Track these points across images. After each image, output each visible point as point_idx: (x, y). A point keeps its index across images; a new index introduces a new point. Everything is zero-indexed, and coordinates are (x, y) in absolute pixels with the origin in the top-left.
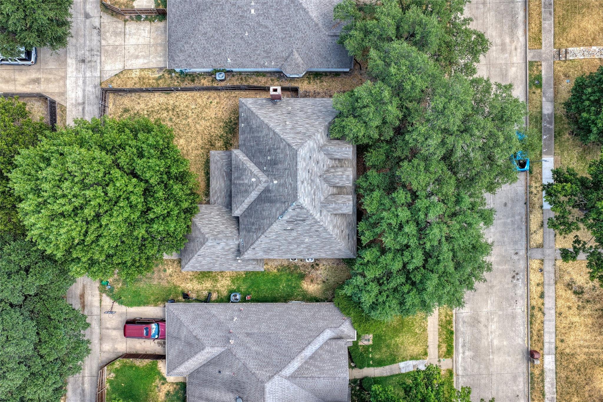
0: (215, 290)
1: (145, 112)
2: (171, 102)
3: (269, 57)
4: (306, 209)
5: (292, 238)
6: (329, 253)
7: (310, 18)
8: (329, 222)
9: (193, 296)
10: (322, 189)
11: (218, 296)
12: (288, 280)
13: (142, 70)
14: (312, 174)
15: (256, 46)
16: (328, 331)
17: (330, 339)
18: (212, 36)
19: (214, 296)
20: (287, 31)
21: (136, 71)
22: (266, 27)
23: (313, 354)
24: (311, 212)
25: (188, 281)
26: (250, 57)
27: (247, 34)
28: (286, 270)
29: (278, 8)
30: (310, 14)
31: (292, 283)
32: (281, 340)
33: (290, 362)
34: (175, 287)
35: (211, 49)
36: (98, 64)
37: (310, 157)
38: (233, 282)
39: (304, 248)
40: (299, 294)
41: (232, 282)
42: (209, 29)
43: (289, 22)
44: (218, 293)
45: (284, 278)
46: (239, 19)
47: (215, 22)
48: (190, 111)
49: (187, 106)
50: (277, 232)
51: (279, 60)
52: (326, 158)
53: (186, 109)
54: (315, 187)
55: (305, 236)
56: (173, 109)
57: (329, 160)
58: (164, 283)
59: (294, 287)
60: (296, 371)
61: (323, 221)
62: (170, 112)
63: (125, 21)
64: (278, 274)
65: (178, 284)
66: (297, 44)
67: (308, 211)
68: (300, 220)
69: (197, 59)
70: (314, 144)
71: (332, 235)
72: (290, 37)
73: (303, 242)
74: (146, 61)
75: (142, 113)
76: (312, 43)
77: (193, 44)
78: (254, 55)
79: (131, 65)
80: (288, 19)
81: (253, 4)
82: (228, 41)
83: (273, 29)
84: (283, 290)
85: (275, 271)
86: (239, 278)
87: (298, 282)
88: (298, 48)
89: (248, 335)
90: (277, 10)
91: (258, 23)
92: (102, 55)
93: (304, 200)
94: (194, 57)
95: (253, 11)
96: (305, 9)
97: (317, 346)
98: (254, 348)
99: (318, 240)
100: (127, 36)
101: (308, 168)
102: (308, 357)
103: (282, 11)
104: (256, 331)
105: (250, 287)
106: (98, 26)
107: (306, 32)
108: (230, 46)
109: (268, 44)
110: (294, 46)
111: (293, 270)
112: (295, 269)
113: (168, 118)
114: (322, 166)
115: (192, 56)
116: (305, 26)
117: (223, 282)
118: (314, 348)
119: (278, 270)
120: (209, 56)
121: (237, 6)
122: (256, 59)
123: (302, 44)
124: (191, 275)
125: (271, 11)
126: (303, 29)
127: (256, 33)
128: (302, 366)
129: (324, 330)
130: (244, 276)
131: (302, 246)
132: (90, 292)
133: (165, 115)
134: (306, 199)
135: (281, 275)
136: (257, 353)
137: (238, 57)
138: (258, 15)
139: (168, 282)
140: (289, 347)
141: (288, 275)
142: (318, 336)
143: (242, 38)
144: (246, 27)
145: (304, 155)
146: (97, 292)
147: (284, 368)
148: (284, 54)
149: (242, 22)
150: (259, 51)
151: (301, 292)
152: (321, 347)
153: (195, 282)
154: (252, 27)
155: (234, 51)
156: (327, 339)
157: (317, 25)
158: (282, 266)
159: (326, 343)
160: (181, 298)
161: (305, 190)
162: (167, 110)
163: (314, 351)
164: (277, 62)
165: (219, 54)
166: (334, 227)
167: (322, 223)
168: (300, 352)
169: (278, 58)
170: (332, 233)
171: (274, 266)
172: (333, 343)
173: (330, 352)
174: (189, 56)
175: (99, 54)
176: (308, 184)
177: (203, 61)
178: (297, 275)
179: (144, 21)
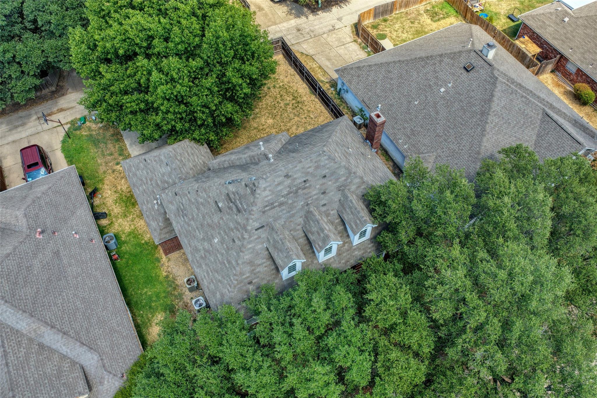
0: (112, 219)
1: (281, 84)
2: (305, 99)
3: (410, 138)
4: (255, 198)
5: (210, 221)
6: (212, 286)
7: (480, 142)
8: (253, 248)
9: (97, 201)
10: (293, 215)
11: (105, 227)
12: (158, 296)
13: (320, 67)
14: (305, 188)
15: (411, 120)
16: (96, 358)
17: (83, 368)
18: (391, 79)
19: (104, 222)
20: (449, 132)
21: (315, 64)
22: (437, 113)
23: (49, 348)
24: (254, 209)
25: (114, 189)
26: (396, 123)
27: (416, 103)
28: (171, 286)
29: (465, 108)
30: (485, 139)
31: (155, 301)
32: (60, 295)
33: (24, 312)
34: (102, 181)
35: (379, 86)
36: (303, 39)
37: (325, 176)
38: (129, 234)
39: (204, 249)
40: (142, 317)
41: (130, 232)
42: (396, 71)
43: (460, 127)
44: (109, 225)
45: (158, 288)
46: (426, 86)
47: (407, 71)
48: (306, 115)
49: (309, 111)
50: (209, 197)
51: (413, 149)
52: (336, 205)
53: (306, 111)
54: (290, 202)
55: (219, 233)
56: (298, 102)
57: (335, 212)
58: (102, 169)
59: (150, 307)
60: (12, 329)
61: (250, 237)
62: (294, 101)
63: (355, 41)
64: (161, 278)
65: (106, 182)
66: (443, 152)
67: (254, 204)
68: (237, 207)
69: (360, 83)
70: (343, 175)
71: (238, 264)
72: (445, 140)
73: (210, 240)
74: (330, 66)
75: (279, 82)
76: (457, 164)
77: (372, 70)
78: (401, 125)
79: (319, 59)
80: (462, 124)
81: (450, 85)
82: (397, 94)
83: (440, 120)
84: (141, 294)
85: (165, 274)
86: (138, 238)
87: (159, 308)
88: (440, 156)
89: (57, 254)
90: (462, 108)
91: (435, 103)
92: (313, 39)
93: (265, 189)
94: (361, 80)
95: (442, 90)
96: (485, 131)
97: (64, 350)
98: (36, 263)
99: (222, 255)
100: (343, 47)
101: (309, 178)
102: (42, 340)
103: (465, 113)
104: (65, 261)
105: (131, 254)
106: (337, 28)
107: (462, 150)
108: (394, 99)
109: (422, 127)
110: (439, 151)
111: (174, 294)
112: (176, 296)
113: (288, 102)
114: (323, 202)
115: (360, 78)
116: (468, 144)
117: (126, 223)
118: (59, 344)
119: (167, 277)
120: (370, 91)
121: (436, 75)
122: (398, 130)
123: (447, 157)
124: (121, 189)
125: (457, 103)
126: (463, 145)
127: (424, 109)
128: (22, 335)
129: (95, 351)
130: (143, 242)
131: (206, 244)
132: (69, 113)
133: (288, 99)
134: (267, 193)
135: (161, 283)
136: (29, 268)
137: (388, 113)
138: (443, 98)
139: (105, 172)
140: (50, 306)
141: (164, 292)
142: (82, 343)
143: (410, 102)
144: (423, 97)
145: (322, 164)
146: (70, 120)
147: (12, 305)
148: (423, 148)
149: (425, 90)
150: (408, 125)
151: (148, 319)
152: (65, 356)
153: (115, 196)
154: (427, 101)
155: (392, 105)
156: (83, 363)
157: (478, 153)
158: (174, 278)
159: (73, 363)
160: (90, 190)
161: (279, 184)
162: (295, 98)
163: (54, 347)
164: (409, 149)
165: (378, 96)
166: (251, 263)
167: (246, 236)
168: (46, 323)
169: (415, 147)
170: (240, 262)
171: (170, 269)
172: (78, 374)
173: (60, 371)
174: (359, 76)
175: (313, 36)
176: (289, 187)
177: (362, 90)
178: (169, 303)
179: (366, 52)
